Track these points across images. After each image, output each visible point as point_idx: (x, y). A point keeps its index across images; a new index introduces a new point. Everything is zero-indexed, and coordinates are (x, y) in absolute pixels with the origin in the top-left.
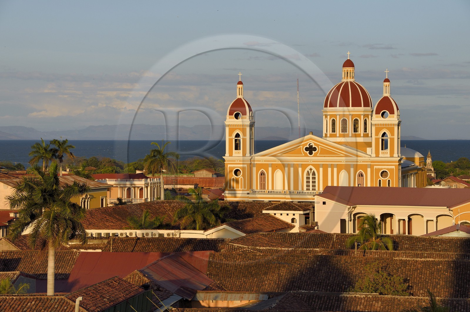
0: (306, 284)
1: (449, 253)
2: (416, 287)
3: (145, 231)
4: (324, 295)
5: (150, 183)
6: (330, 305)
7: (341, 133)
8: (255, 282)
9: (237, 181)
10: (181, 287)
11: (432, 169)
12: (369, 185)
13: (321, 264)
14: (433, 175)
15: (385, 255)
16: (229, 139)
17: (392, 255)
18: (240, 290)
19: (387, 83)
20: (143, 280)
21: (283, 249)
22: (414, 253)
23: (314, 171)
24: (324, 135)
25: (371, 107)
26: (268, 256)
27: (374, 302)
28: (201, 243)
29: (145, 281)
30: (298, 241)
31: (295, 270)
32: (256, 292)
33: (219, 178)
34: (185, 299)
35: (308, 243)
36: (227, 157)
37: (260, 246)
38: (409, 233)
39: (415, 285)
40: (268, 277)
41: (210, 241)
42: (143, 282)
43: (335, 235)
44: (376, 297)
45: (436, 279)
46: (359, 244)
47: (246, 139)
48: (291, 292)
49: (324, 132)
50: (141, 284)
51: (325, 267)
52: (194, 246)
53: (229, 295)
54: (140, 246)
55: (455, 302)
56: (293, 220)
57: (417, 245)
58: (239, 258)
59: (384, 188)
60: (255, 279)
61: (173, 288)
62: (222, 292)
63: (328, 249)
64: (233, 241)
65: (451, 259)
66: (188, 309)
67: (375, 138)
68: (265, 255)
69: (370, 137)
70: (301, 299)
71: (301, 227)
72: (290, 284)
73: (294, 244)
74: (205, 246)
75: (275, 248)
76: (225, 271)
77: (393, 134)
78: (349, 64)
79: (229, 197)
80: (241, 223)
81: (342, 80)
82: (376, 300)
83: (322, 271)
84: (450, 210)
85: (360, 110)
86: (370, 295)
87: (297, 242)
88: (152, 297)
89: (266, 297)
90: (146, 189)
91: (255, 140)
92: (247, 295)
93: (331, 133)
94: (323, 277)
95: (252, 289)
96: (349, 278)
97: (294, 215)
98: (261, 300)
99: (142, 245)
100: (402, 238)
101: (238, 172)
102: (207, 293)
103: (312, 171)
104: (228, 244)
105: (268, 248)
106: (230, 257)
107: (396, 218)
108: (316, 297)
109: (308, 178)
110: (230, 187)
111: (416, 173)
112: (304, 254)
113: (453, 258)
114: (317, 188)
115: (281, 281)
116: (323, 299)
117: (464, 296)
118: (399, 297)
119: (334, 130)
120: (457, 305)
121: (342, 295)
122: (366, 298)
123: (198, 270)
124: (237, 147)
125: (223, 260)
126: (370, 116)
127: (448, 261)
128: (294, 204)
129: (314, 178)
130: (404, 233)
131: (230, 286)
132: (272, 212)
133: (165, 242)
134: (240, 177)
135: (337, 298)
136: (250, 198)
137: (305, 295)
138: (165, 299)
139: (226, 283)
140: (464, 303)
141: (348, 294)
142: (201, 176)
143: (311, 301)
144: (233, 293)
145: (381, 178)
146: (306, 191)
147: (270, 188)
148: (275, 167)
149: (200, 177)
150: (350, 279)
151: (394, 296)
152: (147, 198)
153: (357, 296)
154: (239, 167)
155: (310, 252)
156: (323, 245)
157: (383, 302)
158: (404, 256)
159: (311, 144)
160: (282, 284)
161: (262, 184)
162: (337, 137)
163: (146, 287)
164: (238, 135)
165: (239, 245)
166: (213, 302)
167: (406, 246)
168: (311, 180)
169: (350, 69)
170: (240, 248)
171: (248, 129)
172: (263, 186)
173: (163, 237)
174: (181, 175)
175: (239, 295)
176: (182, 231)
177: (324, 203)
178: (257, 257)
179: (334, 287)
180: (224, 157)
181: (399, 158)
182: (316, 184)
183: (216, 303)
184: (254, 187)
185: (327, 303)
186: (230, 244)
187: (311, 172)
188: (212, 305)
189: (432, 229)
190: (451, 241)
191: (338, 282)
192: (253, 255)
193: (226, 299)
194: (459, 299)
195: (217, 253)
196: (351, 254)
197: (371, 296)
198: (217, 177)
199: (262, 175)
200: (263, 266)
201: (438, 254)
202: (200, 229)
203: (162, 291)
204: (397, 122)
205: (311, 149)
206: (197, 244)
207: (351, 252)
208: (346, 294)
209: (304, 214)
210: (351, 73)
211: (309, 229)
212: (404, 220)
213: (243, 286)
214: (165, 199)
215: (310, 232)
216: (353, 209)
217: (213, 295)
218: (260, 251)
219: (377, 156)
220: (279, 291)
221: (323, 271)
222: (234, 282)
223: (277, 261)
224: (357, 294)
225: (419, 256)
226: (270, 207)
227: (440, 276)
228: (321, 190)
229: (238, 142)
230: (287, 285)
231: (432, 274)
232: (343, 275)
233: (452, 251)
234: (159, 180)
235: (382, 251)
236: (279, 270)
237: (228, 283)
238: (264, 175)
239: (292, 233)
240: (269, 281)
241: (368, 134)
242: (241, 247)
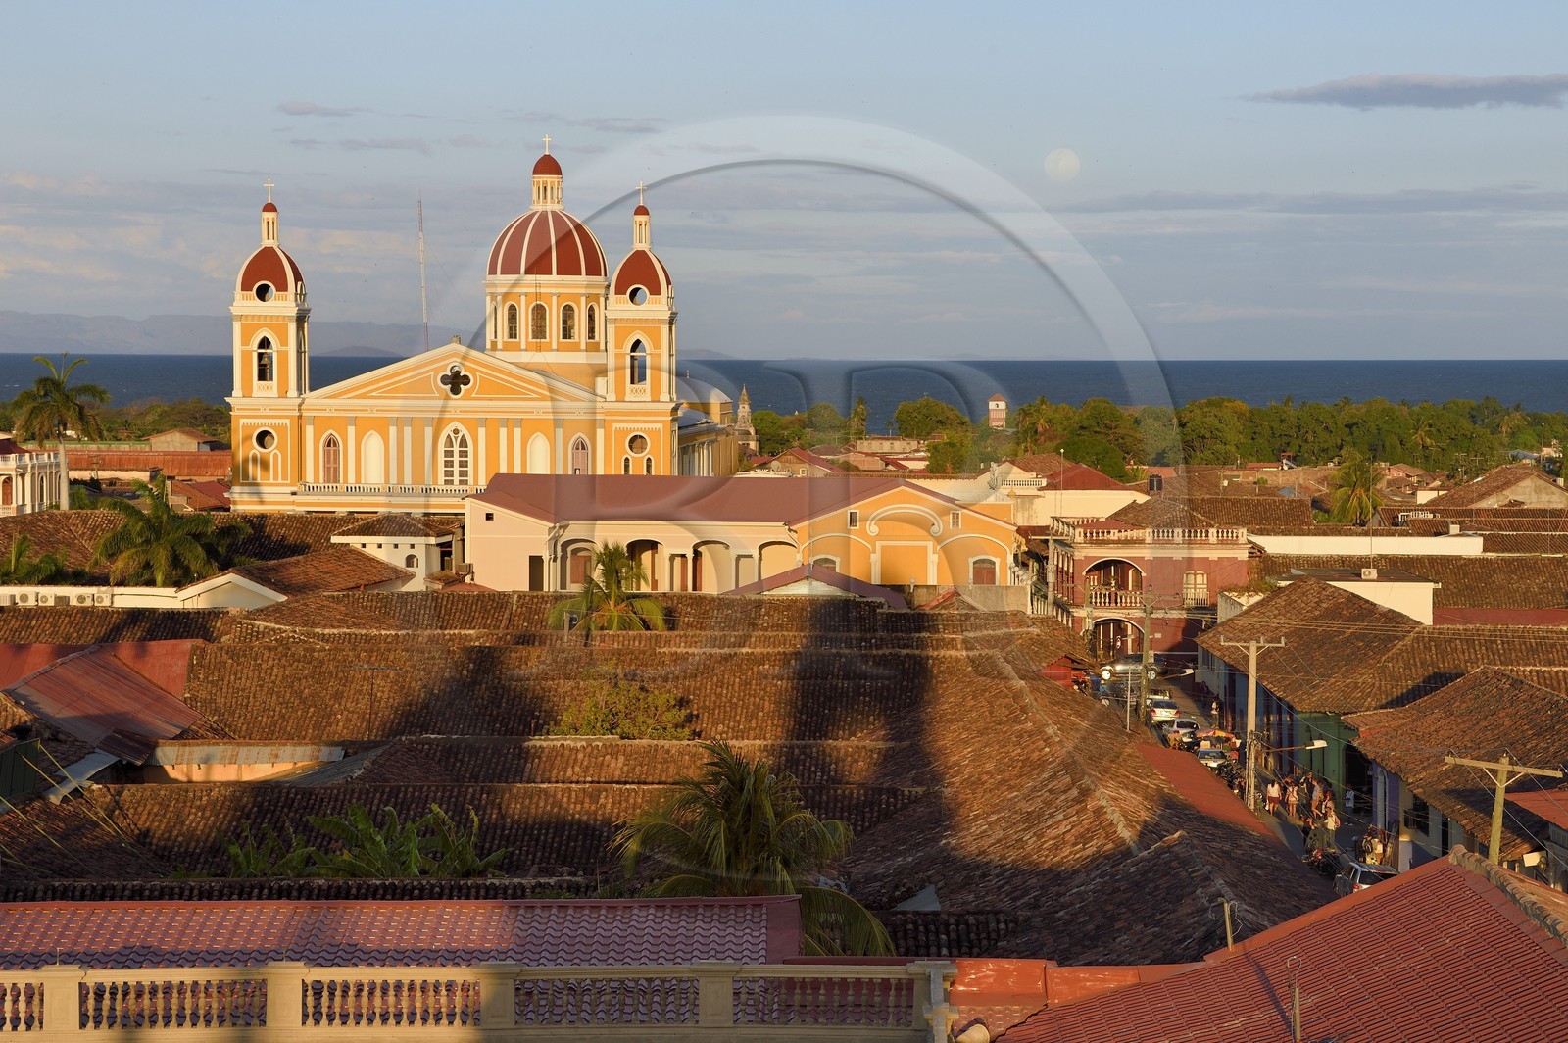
0: (440, 718)
1: (786, 634)
2: (708, 717)
3: (16, 591)
4: (484, 745)
5: (30, 466)
6: (499, 767)
7: (530, 339)
8: (311, 717)
9: (265, 465)
10: (114, 732)
11: (752, 431)
12: (600, 472)
13: (479, 669)
14: (753, 445)
15: (637, 643)
16: (242, 356)
17: (653, 642)
18: (270, 734)
19: (642, 218)
20: (14, 714)
21: (383, 633)
22: (706, 636)
23: (463, 436)
24: (488, 346)
25: (605, 275)
26: (344, 650)
27: (608, 757)
28: (170, 621)
29: (20, 719)
30: (422, 611)
31: (413, 684)
32: (316, 741)
33: (216, 452)
34: (125, 762)
35: (447, 617)
36: (236, 399)
37: (325, 627)
38: (694, 589)
39: (706, 714)
40: (343, 703)
41: (191, 616)
42: (13, 720)
43: (516, 596)
44: (612, 744)
45: (754, 697)
46: (575, 616)
47: (286, 353)
48: (403, 738)
49: (490, 336)
50: (9, 726)
51: (488, 675)
52: (150, 626)
53: (243, 751)
54: (5, 628)
55: (796, 751)
56: (410, 560)
57: (713, 616)
58: (268, 657)
59: (638, 478)
60: (312, 709)
61: (94, 734)
62: (225, 744)
63: (496, 632)
64: (250, 615)
65: (791, 649)
66: (133, 788)
67: (615, 355)
68: (336, 649)
69: (602, 351)
70: (427, 755)
71: (431, 578)
72: (400, 720)
73: (412, 619)
74: (178, 627)
75: (364, 632)
76: (231, 691)
77: (657, 345)
78: (548, 166)
79: (243, 503)
80: (275, 569)
81: (531, 207)
82: (613, 751)
83: (481, 685)
84: (790, 530)
85: (579, 283)
86: (599, 740)
87: (419, 615)
88: (38, 757)
89: (338, 753)
90: (19, 479)
91: (312, 355)
92: (288, 749)
93: (506, 339)
94: (483, 699)
95: (303, 733)
96: (548, 701)
97: (412, 546)
98: (326, 760)
99: (11, 626)
100: (678, 599)
101: (268, 438)
102: (185, 745)
103: (460, 435)
104: (240, 623)
105: (345, 630)
106: (245, 656)
107: (665, 552)
108: (465, 751)
109: (448, 454)
110: (246, 476)
111: (713, 442)
112: (437, 643)
113: (795, 645)
114: (470, 479)
115: (377, 714)
116: (482, 754)
117: (818, 735)
118: (667, 744)
119: (513, 334)
120: (802, 757)
121: (531, 743)
122: (589, 750)
123: (161, 689)
124: (264, 374)
125: (226, 662)
126: (602, 300)
127: (784, 652)
128: (412, 519)
129: (463, 454)
130: (684, 587)
131: (244, 729)
132: (355, 541)
133: (72, 618)
134: (272, 451)
135: (517, 750)
136: (301, 505)
137: (438, 746)
138: (73, 763)
139: (236, 719)
140: (818, 753)
141: (544, 740)
142: (168, 447)
143: (452, 760)
144: (253, 745)
145: (631, 455)
146: (444, 488)
147: (351, 480)
148: (362, 426)
149: (166, 450)
150: (551, 704)
151: (655, 742)
152: (24, 505)
153: (566, 743)
154: (268, 426)
155: (452, 638)
156: (484, 622)
157: (628, 757)
158: (682, 644)
159: (456, 369)
160: (379, 719)
161: (329, 468)
162: (521, 350)
163: (21, 732)
164: (265, 343)
165: (268, 624)
166: (200, 768)
167: (686, 618)
168: (456, 459)
169: (550, 179)
170: (272, 633)
171: (292, 327)
172: (333, 473)
173: (68, 605)
174: (114, 446)
175: (268, 749)
176: (117, 590)
177: (489, 517)
178: (316, 654)
179: (511, 723)
180: (227, 399)
181: (673, 405)
182: (470, 469)
183: (208, 771)
184: (309, 478)
185: (493, 765)
186: (246, 621)
187: (456, 438)
188: (198, 776)
189: (748, 578)
190: (792, 603)
191: (520, 712)
192: (305, 649)
193: (233, 760)
194: (807, 742)
195: (210, 646)
196: (553, 642)
197: (600, 744)
198: (211, 450)
199: (329, 445)
200: (332, 676)
201: (760, 637)
202: (165, 585)
203: (65, 742)
204: (667, 315)
205: (455, 381)
206: (159, 623)
207: (554, 638)
208: (540, 740)
209: (438, 545)
210: (555, 190)
211: (449, 582)
212: (683, 556)
213: (278, 726)
214: (71, 507)
215: (452, 588)
216: (561, 531)
217: (199, 751)
218: (323, 638)
219: (621, 399)
220: (373, 738)
221: (484, 686)
222: (256, 718)
223: (368, 662)
224: (566, 740)
225: (718, 642)
226: (350, 527)
227: (764, 690)
228: (483, 484)
229: (265, 360)
230: (393, 723)
231: (745, 686)
232: (534, 693)
233: (794, 629)
234: (55, 457)
235: (631, 633)
236: (373, 684)
237: (241, 721)
238: (335, 445)
239: (407, 593)
240: (346, 713)
241: (598, 344)
242: (274, 630)
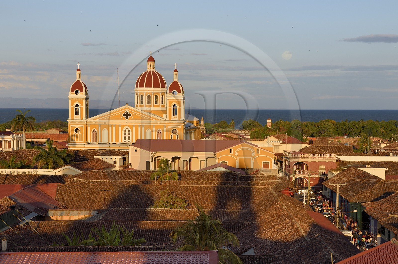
0: (123, 203)
1: (213, 181)
2: (193, 203)
3: (12, 170)
4: (134, 211)
5: (15, 138)
6: (138, 216)
7: (146, 104)
8: (89, 203)
9: (77, 137)
10: (37, 207)
11: (204, 128)
12: (165, 139)
13: (133, 191)
14: (205, 132)
15: (174, 184)
16: (71, 108)
17: (179, 183)
18: (78, 208)
19: (176, 73)
20: (11, 203)
21: (108, 181)
22: (192, 182)
23: (129, 130)
24: (136, 106)
25: (166, 87)
26: (97, 186)
27: (167, 214)
28: (52, 178)
29: (12, 204)
30: (118, 175)
31: (116, 195)
32: (89, 210)
33: (64, 134)
34: (40, 215)
35: (124, 177)
36: (70, 120)
37: (92, 180)
38: (189, 169)
39: (193, 202)
40: (97, 200)
41: (58, 177)
42: (11, 204)
43: (143, 171)
44: (168, 210)
45: (205, 198)
46: (158, 176)
47: (83, 108)
48: (113, 209)
49: (136, 103)
50: (10, 206)
51: (135, 192)
52: (47, 180)
53: (71, 212)
54: (9, 180)
55: (216, 212)
56: (115, 162)
57: (194, 177)
58: (78, 187)
59: (175, 140)
60: (89, 201)
61: (32, 208)
62: (66, 210)
63: (137, 181)
64: (73, 176)
65: (215, 185)
66: (42, 222)
67: (169, 108)
68: (95, 185)
69: (165, 107)
70: (119, 213)
71: (120, 167)
72: (112, 204)
73: (115, 177)
74: (54, 180)
75: (103, 181)
76: (68, 196)
77: (180, 106)
79: (71, 147)
80: (80, 164)
81: (147, 70)
82: (168, 212)
83: (133, 195)
84: (214, 154)
85: (159, 90)
86: (164, 209)
87: (117, 176)
88: (17, 214)
89: (96, 213)
90: (13, 141)
91: (89, 108)
92: (83, 212)
93: (140, 104)
94: (134, 198)
95: (87, 208)
96: (151, 199)
97: (115, 158)
98: (93, 214)
100: (185, 172)
101: (78, 130)
102: (56, 211)
104: (70, 179)
105: (98, 180)
106: (71, 187)
107: (181, 160)
108: (129, 212)
109: (125, 134)
110: (72, 140)
111: (194, 131)
112: (122, 184)
113: (216, 184)
114: (131, 141)
115: (106, 202)
116: (134, 213)
117: (222, 208)
118: (182, 210)
119: (142, 103)
120: (218, 214)
121: (146, 210)
122: (162, 212)
123: (49, 196)
124: (77, 113)
125: (67, 189)
126: (165, 94)
127: (213, 186)
128: (116, 151)
129: (129, 134)
130: (187, 169)
131: (71, 206)
132: (100, 157)
133: (26, 178)
134: (79, 133)
135: (143, 212)
136: (86, 148)
137: (122, 211)
138: (26, 215)
139: (69, 204)
140: (222, 213)
141: (150, 209)
142: (52, 133)
143: (126, 215)
144: (73, 211)
145: (173, 134)
146: (124, 143)
148: (102, 127)
149: (51, 133)
150: (152, 200)
151: (179, 210)
152: (14, 148)
153: (156, 210)
154: (78, 127)
155: (126, 182)
156: (134, 178)
157: (172, 214)
158: (186, 184)
159: (127, 112)
160: (107, 204)
161: (94, 138)
162: (144, 107)
163: (13, 207)
164: (77, 105)
165: (78, 179)
166: (59, 217)
167: (187, 177)
168: (127, 135)
169: (152, 63)
170: (79, 181)
171: (84, 101)
172: (95, 140)
173: (25, 174)
174: (38, 132)
175: (77, 212)
176: (38, 170)
177: (136, 150)
178: (90, 187)
179: (141, 205)
180: (67, 120)
181: (184, 121)
182: (131, 138)
183: (62, 217)
184: (89, 140)
185: (136, 216)
186: (72, 178)
187: (127, 130)
188: (59, 219)
189: (204, 166)
190: (215, 174)
191: (143, 202)
192: (87, 185)
193: (68, 215)
194: (219, 210)
195: (63, 184)
196: (152, 184)
197: (165, 210)
198: (63, 133)
199: (94, 132)
200: (94, 193)
201: (207, 182)
202: (51, 169)
203: (24, 210)
204: (182, 98)
205: (127, 115)
206: (49, 179)
207: (153, 182)
208: (149, 209)
209: (122, 158)
210: (153, 65)
211: (125, 168)
212: (186, 161)
213: (80, 206)
214: (26, 148)
215: (126, 169)
216: (155, 154)
217: (59, 212)
218: (92, 182)
219: (170, 120)
220: (105, 209)
221: (134, 195)
222: (74, 203)
223: (104, 189)
224: (156, 209)
225: (196, 184)
226: (99, 153)
227: (208, 196)
228: (134, 142)
229: (77, 110)
230: (110, 205)
231: (203, 195)
232: (147, 197)
233: (216, 180)
234: (22, 135)
235: (173, 181)
236: (105, 195)
237: (70, 204)
238: (95, 132)
239: (114, 171)
240: (98, 202)
241: (164, 105)
242: (79, 180)
